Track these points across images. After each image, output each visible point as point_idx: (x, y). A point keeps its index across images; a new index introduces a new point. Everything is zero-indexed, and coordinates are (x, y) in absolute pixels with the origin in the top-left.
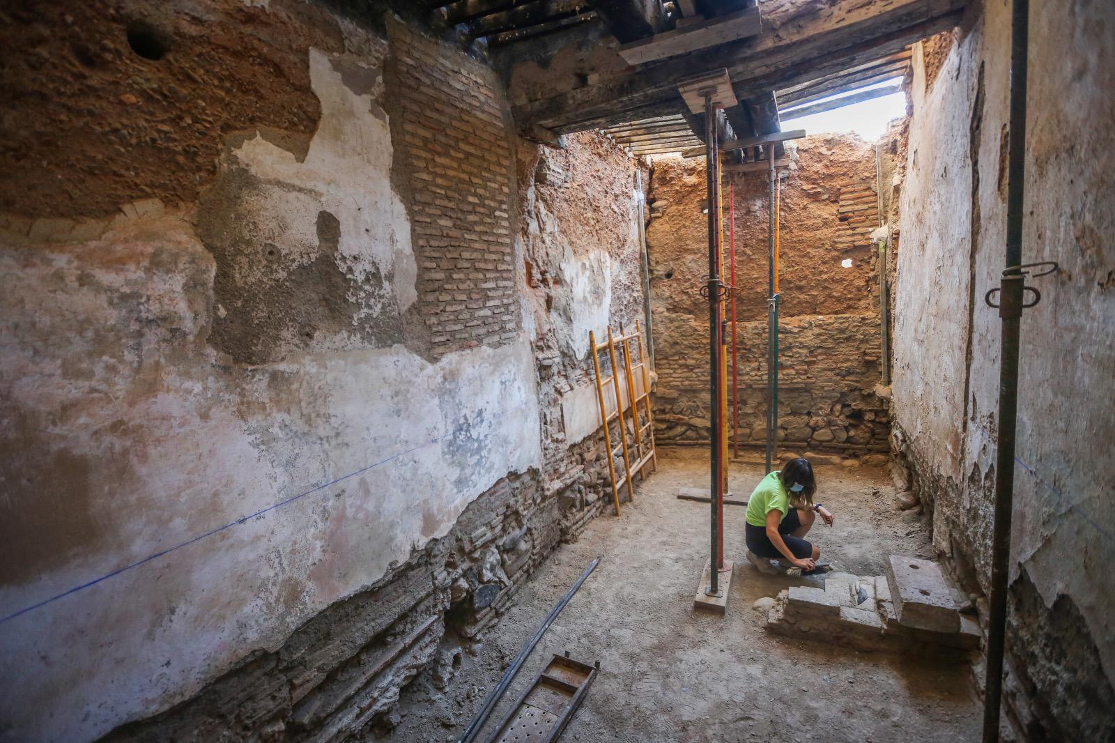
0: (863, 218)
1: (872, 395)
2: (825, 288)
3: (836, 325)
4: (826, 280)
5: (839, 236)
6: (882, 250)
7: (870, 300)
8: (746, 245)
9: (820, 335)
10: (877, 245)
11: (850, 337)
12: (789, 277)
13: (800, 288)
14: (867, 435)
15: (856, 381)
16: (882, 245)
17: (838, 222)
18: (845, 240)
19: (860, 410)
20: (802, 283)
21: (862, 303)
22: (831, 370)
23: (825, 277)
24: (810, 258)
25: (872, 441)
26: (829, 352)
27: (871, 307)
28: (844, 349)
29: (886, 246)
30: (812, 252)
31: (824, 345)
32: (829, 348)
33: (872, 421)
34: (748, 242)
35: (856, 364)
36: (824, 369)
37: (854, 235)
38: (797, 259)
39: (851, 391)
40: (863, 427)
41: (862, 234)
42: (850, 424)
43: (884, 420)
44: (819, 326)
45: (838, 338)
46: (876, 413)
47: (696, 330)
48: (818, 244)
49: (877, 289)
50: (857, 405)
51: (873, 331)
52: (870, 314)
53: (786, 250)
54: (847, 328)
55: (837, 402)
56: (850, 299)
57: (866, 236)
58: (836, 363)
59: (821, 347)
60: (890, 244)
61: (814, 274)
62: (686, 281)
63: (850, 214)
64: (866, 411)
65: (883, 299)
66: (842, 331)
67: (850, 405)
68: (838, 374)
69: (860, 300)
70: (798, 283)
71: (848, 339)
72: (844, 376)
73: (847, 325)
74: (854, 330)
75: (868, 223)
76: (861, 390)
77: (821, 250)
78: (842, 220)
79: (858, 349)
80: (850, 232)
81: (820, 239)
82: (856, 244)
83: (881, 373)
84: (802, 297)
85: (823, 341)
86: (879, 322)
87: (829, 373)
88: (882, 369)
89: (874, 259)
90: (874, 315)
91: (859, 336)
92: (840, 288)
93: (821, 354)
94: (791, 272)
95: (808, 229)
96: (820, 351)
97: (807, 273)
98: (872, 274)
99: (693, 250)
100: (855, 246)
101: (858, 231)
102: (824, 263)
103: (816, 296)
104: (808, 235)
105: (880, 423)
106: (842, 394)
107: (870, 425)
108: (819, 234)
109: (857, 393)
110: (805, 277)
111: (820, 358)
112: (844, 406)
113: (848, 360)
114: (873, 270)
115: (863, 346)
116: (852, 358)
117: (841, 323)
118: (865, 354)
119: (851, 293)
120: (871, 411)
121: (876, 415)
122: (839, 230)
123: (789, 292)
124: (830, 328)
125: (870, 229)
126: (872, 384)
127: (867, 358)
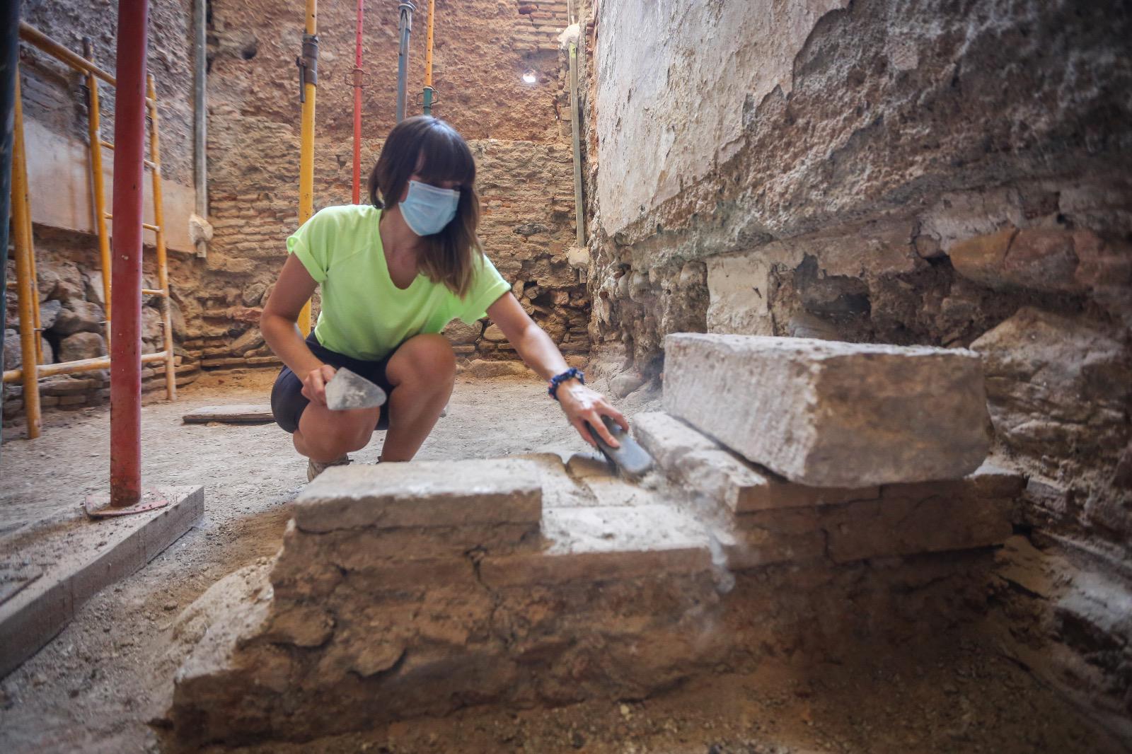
0: (549, 14)
1: (563, 264)
2: (500, 104)
3: (516, 154)
4: (501, 92)
5: (519, 32)
6: (572, 55)
7: (560, 127)
8: (385, 22)
9: (492, 166)
10: (566, 52)
11: (534, 174)
12: (449, 78)
13: (465, 100)
14: (560, 328)
15: (543, 244)
16: (572, 47)
17: (517, 14)
18: (527, 39)
19: (550, 289)
20: (470, 91)
21: (550, 133)
22: (509, 224)
23: (501, 86)
24: (481, 56)
25: (567, 336)
26: (507, 195)
27: (561, 137)
28: (527, 192)
29: (577, 51)
30: (484, 47)
31: (498, 182)
32: (505, 189)
33: (565, 306)
34: (389, 17)
35: (542, 216)
36: (500, 223)
37: (538, 34)
38: (463, 54)
39: (537, 259)
40: (553, 316)
41: (549, 35)
42: (536, 311)
43: (581, 302)
44: (491, 153)
45: (519, 174)
46: (571, 291)
47: (292, 147)
48: (491, 37)
49: (569, 113)
50: (546, 281)
51: (563, 170)
52: (560, 146)
53: (447, 39)
54: (529, 160)
55: (518, 277)
56: (534, 125)
57: (553, 39)
58: (516, 213)
59: (494, 186)
60: (582, 43)
61: (485, 81)
62: (280, 66)
63: (534, 6)
64: (556, 290)
65: (575, 124)
66: (524, 164)
67: (534, 283)
68: (518, 232)
69: (545, 129)
70: (462, 90)
71: (532, 177)
72: (527, 236)
73: (530, 154)
74: (540, 164)
75: (555, 22)
76: (549, 257)
77: (495, 47)
78: (522, 12)
79: (545, 193)
80: (532, 29)
81: (494, 31)
82: (542, 46)
83: (575, 231)
84: (468, 113)
85: (497, 177)
86: (571, 156)
87: (506, 229)
88: (577, 224)
89: (562, 72)
90: (565, 147)
91: (546, 174)
92: (520, 107)
93: (493, 198)
94: (453, 73)
95: (478, 14)
96: (493, 192)
97: (476, 76)
98: (560, 93)
99: (296, 14)
100: (540, 51)
101: (542, 29)
102: (499, 67)
103: (488, 114)
104: (478, 21)
105: (577, 308)
106: (525, 262)
107: (562, 312)
108: (492, 24)
109: (545, 262)
110: (472, 83)
111: (492, 203)
112: (529, 285)
113: (533, 210)
114: (561, 88)
115: (552, 190)
116: (537, 207)
117: (522, 152)
118: (554, 202)
119: (535, 116)
120: (563, 289)
121: (571, 297)
122: (519, 24)
123: (450, 104)
124: (506, 157)
125: (558, 30)
126: (564, 247)
127: (558, 208)
